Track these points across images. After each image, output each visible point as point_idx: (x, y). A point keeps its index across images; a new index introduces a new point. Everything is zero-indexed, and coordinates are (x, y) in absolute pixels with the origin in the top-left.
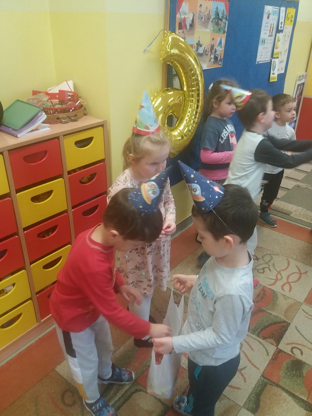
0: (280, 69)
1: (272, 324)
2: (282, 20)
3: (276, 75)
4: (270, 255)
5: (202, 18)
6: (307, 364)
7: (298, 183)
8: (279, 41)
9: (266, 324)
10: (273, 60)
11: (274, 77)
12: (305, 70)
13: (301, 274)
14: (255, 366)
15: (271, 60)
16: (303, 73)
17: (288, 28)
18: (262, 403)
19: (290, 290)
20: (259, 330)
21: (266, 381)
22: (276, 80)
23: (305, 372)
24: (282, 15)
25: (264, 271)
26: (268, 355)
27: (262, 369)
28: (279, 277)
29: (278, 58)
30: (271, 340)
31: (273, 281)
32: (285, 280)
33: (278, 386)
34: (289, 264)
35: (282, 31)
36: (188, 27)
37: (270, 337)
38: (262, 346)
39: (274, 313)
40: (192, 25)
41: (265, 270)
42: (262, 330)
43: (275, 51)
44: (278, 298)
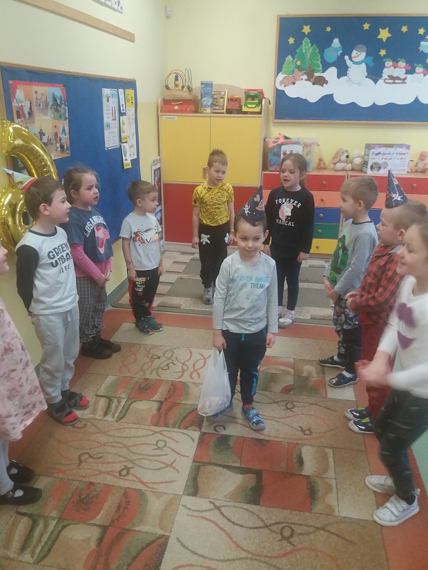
0: (132, 155)
1: (190, 413)
2: (122, 102)
3: (129, 162)
4: (171, 350)
5: (40, 105)
6: (232, 436)
7: (181, 275)
8: (124, 124)
9: (184, 415)
10: (122, 145)
11: (127, 163)
12: (157, 154)
13: (205, 359)
14: (184, 456)
15: (121, 146)
16: (156, 157)
17: (130, 110)
18: (200, 485)
19: (199, 377)
20: (179, 422)
21: (197, 464)
22: (130, 167)
23: (231, 443)
24: (122, 97)
25: (169, 367)
26: (194, 441)
27: (192, 456)
28: (185, 368)
29: (126, 142)
30: (194, 427)
31: (180, 374)
32: (191, 369)
33: (210, 464)
34: (191, 353)
35: (124, 114)
36: (27, 116)
37: (191, 425)
38: (186, 436)
39: (189, 403)
40: (30, 113)
41: (169, 365)
42: (181, 421)
43: (123, 135)
44: (189, 388)
